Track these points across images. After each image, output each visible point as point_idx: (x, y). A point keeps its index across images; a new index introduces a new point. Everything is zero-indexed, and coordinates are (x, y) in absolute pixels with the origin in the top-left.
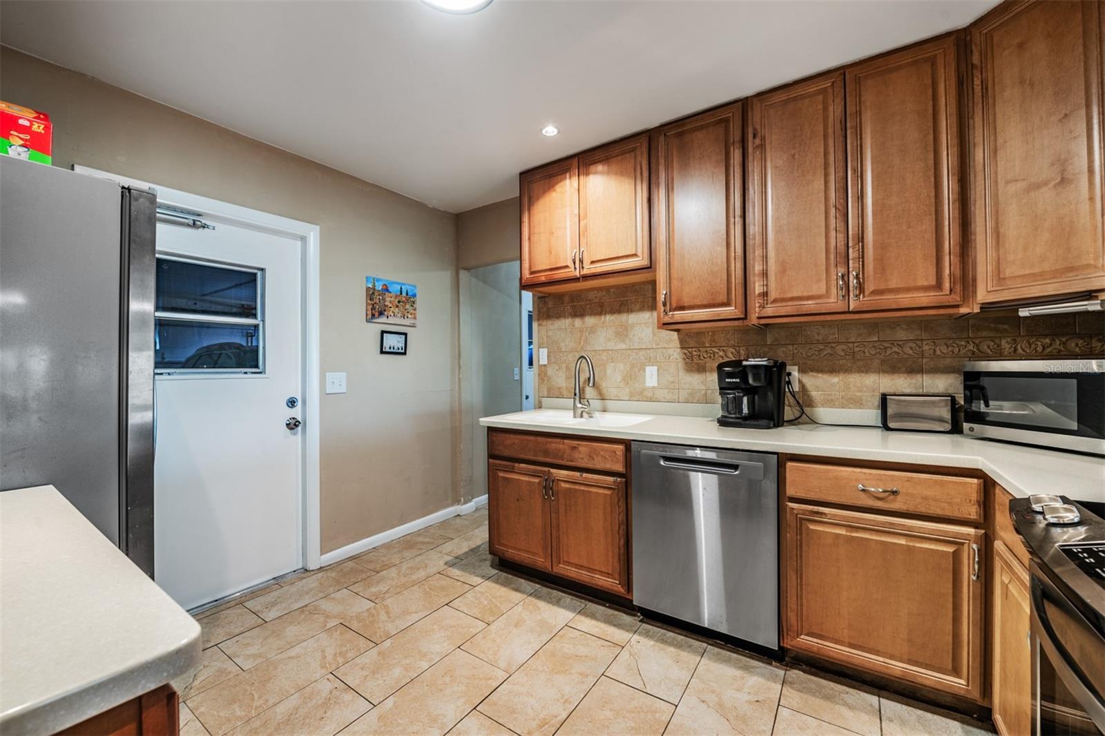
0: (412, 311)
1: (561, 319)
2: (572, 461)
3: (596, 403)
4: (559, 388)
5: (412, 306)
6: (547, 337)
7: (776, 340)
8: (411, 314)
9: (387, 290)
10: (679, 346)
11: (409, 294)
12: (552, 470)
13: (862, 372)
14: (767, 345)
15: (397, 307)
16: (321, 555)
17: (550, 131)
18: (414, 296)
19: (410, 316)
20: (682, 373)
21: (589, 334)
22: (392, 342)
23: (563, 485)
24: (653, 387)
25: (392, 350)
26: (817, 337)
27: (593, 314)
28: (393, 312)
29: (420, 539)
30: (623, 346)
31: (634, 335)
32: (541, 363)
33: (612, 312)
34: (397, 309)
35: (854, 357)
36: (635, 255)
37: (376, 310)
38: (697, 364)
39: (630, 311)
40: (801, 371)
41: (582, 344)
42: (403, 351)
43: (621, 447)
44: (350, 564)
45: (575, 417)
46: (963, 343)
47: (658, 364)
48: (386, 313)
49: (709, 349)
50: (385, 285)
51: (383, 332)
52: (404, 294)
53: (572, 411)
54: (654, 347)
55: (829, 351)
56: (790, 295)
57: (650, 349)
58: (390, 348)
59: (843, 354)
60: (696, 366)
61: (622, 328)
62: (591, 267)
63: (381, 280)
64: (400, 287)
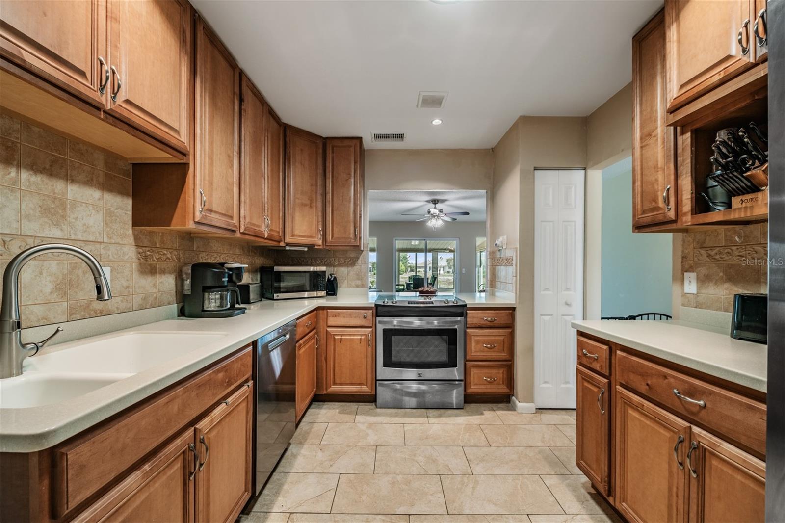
10: (134, 244)
14: (194, 251)
20: (136, 275)
31: (76, 218)
33: (35, 167)
38: (150, 265)
39: (70, 178)
47: (111, 265)
54: (106, 240)
56: (253, 222)
57: (100, 243)
60: (149, 267)
61: (54, 202)
62: (124, 105)
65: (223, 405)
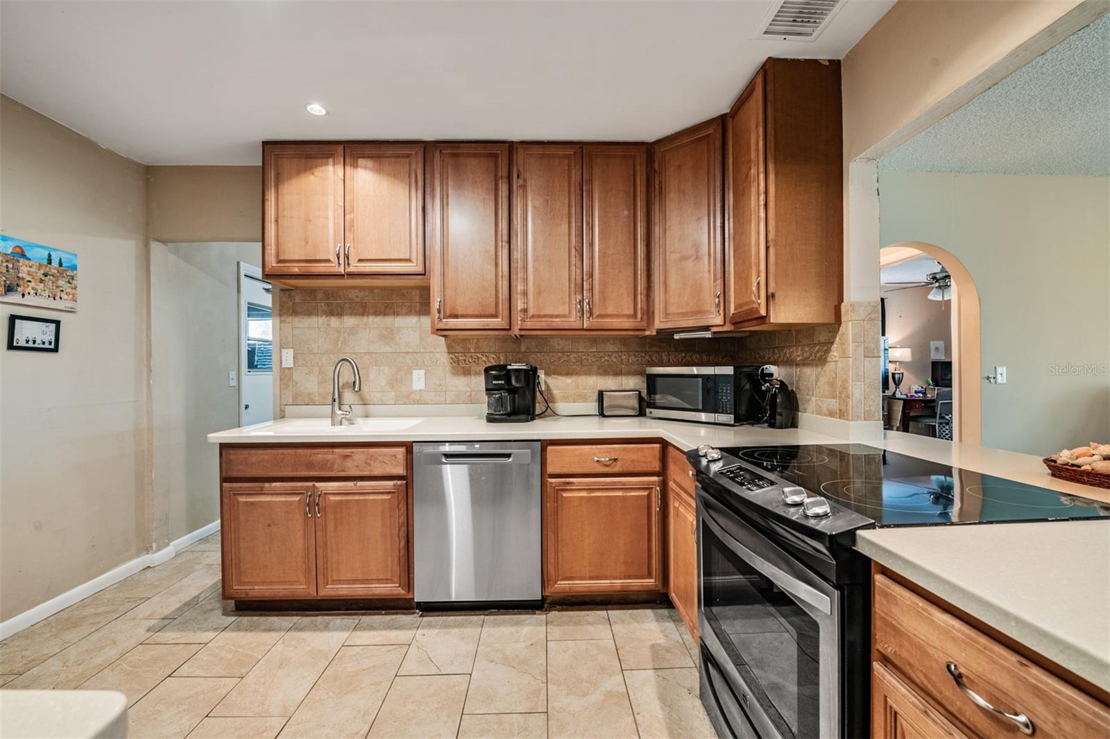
0: (69, 290)
1: (314, 317)
2: (343, 471)
3: (358, 409)
4: (309, 394)
5: (69, 283)
6: (293, 335)
7: (528, 348)
8: (68, 294)
9: (23, 255)
10: (446, 351)
11: (64, 265)
12: (317, 484)
13: (587, 374)
15: (42, 281)
17: (317, 109)
18: (74, 268)
19: (65, 296)
20: (449, 376)
21: (349, 335)
22: (33, 332)
23: (332, 498)
24: (421, 390)
25: (31, 344)
26: (557, 347)
27: (353, 313)
28: (33, 289)
30: (388, 349)
31: (400, 339)
32: (284, 365)
33: (376, 313)
34: (42, 285)
35: (581, 363)
36: (409, 260)
37: (2, 281)
38: (463, 368)
39: (396, 314)
40: (547, 374)
41: (340, 345)
42: (52, 346)
43: (402, 450)
45: (333, 424)
46: (643, 355)
47: (425, 368)
48: (19, 289)
49: (473, 354)
50: (18, 247)
51: (14, 318)
52: (55, 263)
53: (330, 419)
54: (422, 351)
55: (565, 358)
56: (544, 313)
57: (417, 353)
58: (27, 342)
59: (575, 361)
60: (462, 370)
61: (387, 331)
62: (358, 265)
63: (12, 239)
64: (47, 253)
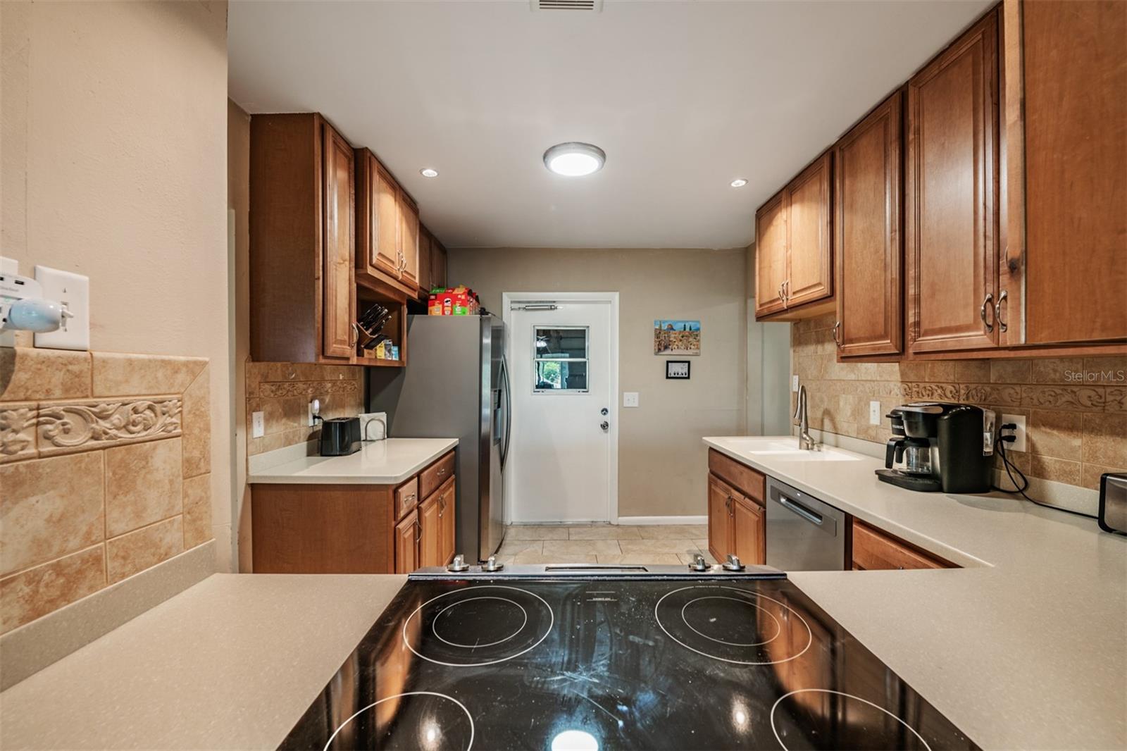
0: (695, 343)
1: (809, 345)
2: (740, 485)
5: (696, 338)
6: (799, 363)
7: (1000, 377)
8: (694, 345)
9: (672, 329)
10: (900, 380)
11: (693, 329)
12: (733, 491)
14: (990, 383)
15: (681, 340)
16: (619, 516)
18: (698, 329)
19: (692, 347)
21: (828, 362)
22: (676, 369)
23: (736, 504)
24: (877, 426)
25: (676, 375)
28: (677, 345)
29: (694, 531)
30: (852, 377)
32: (794, 390)
34: (681, 343)
35: (1104, 410)
36: (821, 284)
37: (662, 344)
40: (1032, 423)
42: (687, 376)
43: (762, 479)
44: (636, 529)
45: (800, 448)
47: (880, 400)
48: (670, 347)
49: (927, 385)
50: (670, 325)
51: (668, 362)
52: (688, 329)
54: (878, 378)
55: (1068, 397)
57: (874, 381)
58: (674, 374)
59: (1089, 404)
62: (795, 297)
63: (667, 321)
64: (683, 325)
65: (742, 497)
